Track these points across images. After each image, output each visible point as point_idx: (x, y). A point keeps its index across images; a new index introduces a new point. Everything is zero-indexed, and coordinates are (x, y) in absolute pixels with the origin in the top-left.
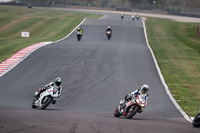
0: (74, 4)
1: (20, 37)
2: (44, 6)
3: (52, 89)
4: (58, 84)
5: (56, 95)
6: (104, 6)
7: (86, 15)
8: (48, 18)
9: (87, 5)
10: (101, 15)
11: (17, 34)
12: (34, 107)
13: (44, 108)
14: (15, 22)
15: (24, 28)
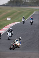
0: (30, 5)
1: (6, 20)
2: (17, 6)
7: (36, 10)
8: (19, 11)
11: (5, 19)
14: (4, 13)
15: (8, 16)
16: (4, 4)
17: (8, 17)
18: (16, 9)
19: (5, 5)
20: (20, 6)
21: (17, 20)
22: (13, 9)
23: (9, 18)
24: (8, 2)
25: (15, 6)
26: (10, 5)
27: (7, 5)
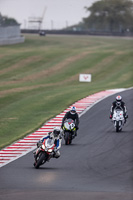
11: (73, 78)
14: (70, 59)
15: (83, 69)
16: (68, 28)
17: (83, 73)
18: (109, 45)
19: (75, 29)
20: (123, 33)
21: (114, 83)
22: (99, 44)
23: (86, 75)
24: (85, 19)
25: (108, 35)
26: (88, 30)
27: (80, 30)
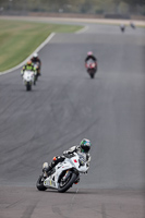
3: (77, 158)
4: (86, 149)
5: (84, 168)
6: (84, 11)
9: (56, 11)
10: (79, 27)
12: (42, 188)
13: (64, 191)
